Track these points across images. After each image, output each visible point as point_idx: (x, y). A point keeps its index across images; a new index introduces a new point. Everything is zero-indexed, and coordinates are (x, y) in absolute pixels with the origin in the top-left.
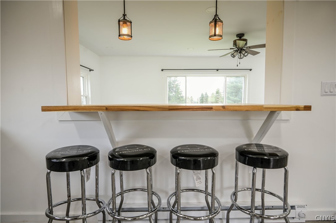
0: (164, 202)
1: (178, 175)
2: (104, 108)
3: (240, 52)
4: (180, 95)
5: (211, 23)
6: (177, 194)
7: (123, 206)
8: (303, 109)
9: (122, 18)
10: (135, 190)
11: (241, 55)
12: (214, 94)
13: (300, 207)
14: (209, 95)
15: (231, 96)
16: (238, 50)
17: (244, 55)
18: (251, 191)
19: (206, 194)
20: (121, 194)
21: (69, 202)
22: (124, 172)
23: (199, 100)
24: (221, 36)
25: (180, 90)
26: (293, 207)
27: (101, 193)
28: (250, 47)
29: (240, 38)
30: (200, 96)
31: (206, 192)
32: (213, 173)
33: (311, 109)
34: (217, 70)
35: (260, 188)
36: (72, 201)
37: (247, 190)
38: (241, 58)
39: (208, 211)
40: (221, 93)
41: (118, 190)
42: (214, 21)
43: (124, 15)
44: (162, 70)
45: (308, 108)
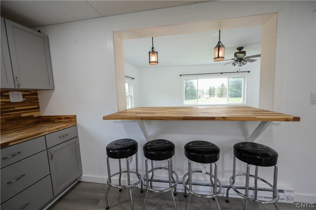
0: (181, 177)
1: (189, 164)
2: (140, 118)
3: (240, 62)
4: (194, 89)
5: (215, 48)
6: (189, 174)
7: (153, 178)
8: (292, 120)
9: (152, 50)
10: (161, 168)
11: (240, 64)
12: (220, 87)
13: (287, 191)
14: (216, 87)
15: (233, 88)
16: (238, 60)
17: (243, 63)
18: (246, 176)
19: (210, 176)
20: (152, 171)
21: (120, 173)
22: (154, 161)
23: (208, 91)
24: (223, 58)
25: (194, 85)
26: (281, 191)
27: (139, 168)
28: (248, 57)
29: (240, 50)
30: (209, 89)
31: (210, 174)
32: (216, 165)
33: (300, 120)
34: (222, 73)
35: (254, 174)
36: (122, 173)
37: (243, 175)
38: (241, 66)
39: (212, 187)
40: (225, 86)
41: (150, 168)
42: (218, 47)
43: (153, 48)
44: (180, 75)
45: (297, 119)
